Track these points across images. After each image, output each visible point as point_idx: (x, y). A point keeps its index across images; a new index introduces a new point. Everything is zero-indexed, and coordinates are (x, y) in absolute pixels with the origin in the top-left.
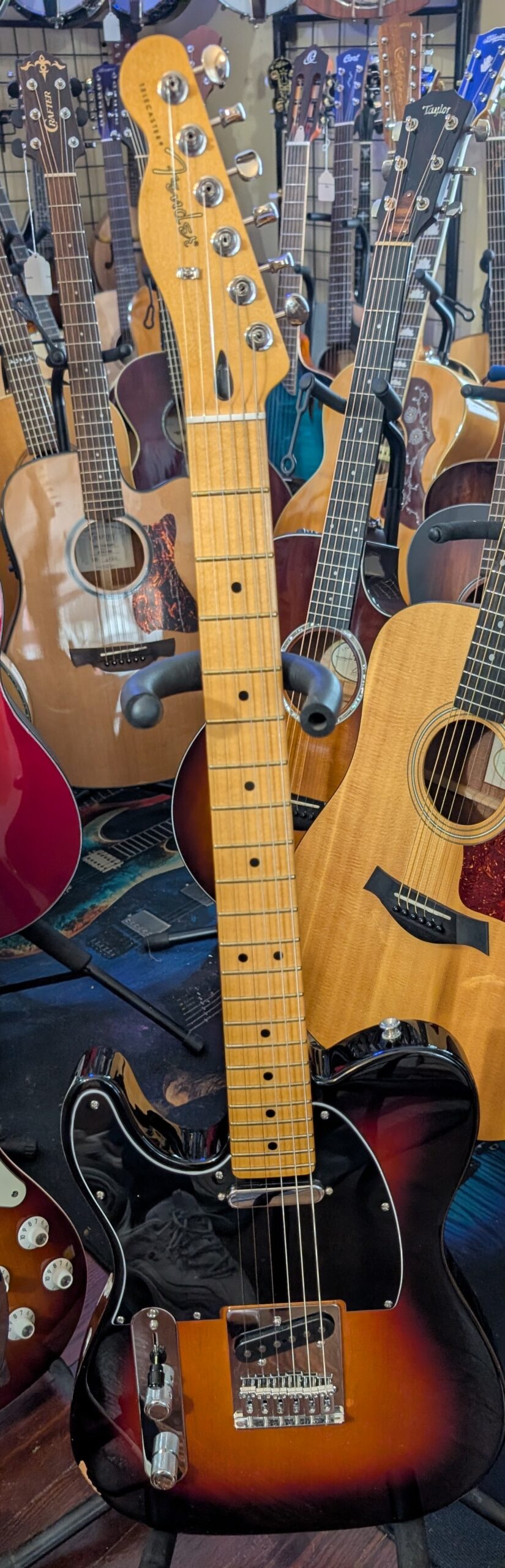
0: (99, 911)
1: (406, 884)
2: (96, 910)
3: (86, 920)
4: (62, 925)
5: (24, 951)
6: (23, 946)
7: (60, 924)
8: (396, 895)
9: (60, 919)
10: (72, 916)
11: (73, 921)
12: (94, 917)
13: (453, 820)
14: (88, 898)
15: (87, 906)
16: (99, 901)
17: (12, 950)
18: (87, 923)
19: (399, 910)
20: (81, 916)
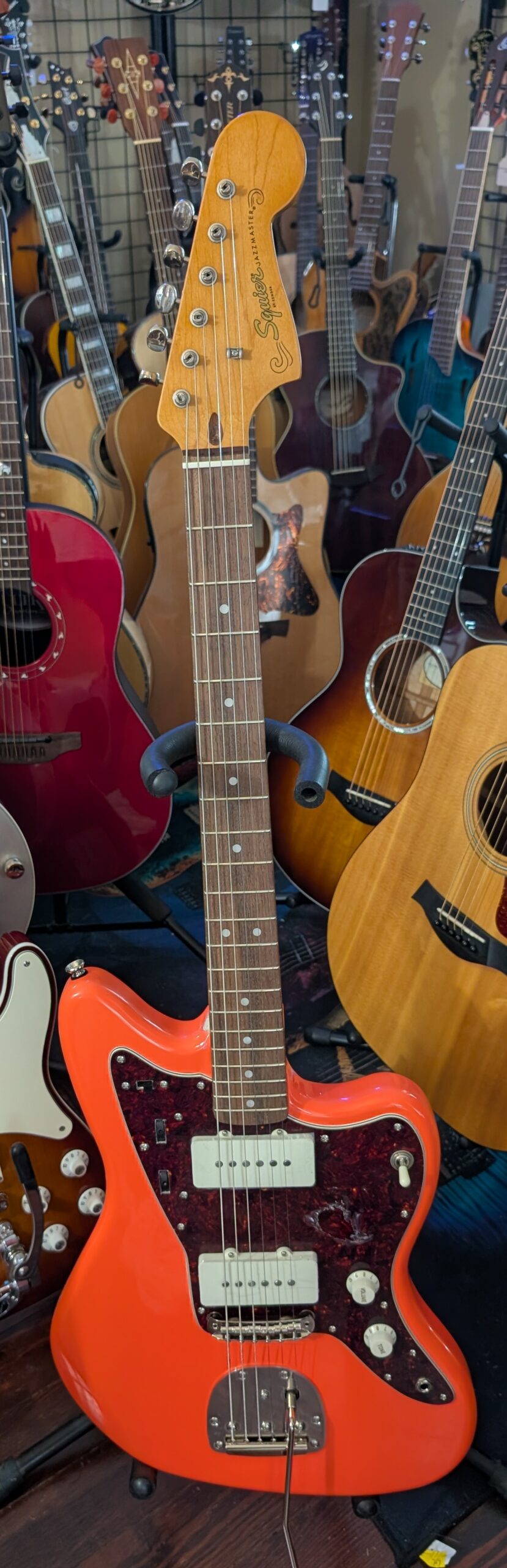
1: (450, 901)
2: (188, 861)
3: (176, 870)
4: (156, 871)
8: (439, 910)
11: (166, 870)
12: (184, 868)
13: (499, 850)
14: (183, 848)
15: (181, 856)
18: (178, 872)
19: (440, 924)
20: (173, 864)
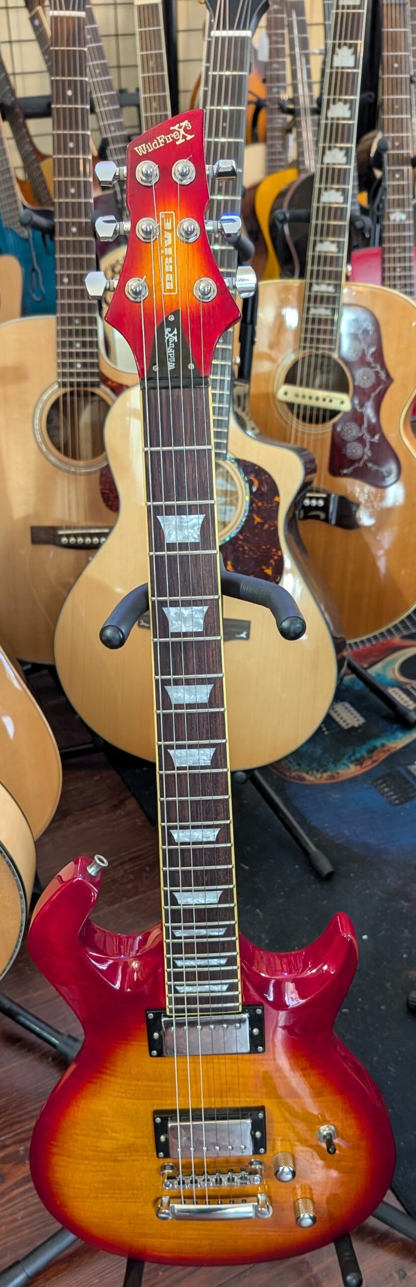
0: (388, 750)
5: (315, 778)
6: (315, 772)
7: (350, 757)
9: (351, 752)
10: (362, 752)
16: (389, 740)
17: (304, 775)
